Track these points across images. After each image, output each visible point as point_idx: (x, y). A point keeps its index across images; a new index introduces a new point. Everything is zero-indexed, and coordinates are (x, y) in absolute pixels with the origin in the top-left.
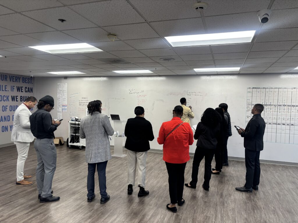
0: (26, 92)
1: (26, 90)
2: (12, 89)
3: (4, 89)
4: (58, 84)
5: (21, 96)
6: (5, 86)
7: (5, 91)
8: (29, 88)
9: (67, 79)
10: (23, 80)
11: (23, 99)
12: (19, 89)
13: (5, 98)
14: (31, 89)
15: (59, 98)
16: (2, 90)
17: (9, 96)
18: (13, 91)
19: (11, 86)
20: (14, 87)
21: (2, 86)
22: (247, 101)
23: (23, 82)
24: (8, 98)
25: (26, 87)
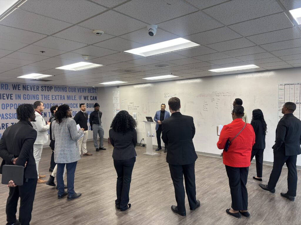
0: (91, 100)
1: (91, 98)
2: (80, 98)
3: (73, 99)
4: (113, 92)
5: (87, 104)
6: (75, 96)
7: (75, 100)
8: (93, 97)
9: (119, 87)
10: (88, 91)
11: (89, 105)
12: (85, 98)
13: (75, 106)
14: (95, 97)
15: (114, 104)
16: (72, 100)
17: (77, 104)
18: (81, 100)
19: (79, 96)
20: (81, 97)
21: (72, 96)
22: (279, 99)
23: (88, 92)
24: (77, 106)
25: (91, 96)
